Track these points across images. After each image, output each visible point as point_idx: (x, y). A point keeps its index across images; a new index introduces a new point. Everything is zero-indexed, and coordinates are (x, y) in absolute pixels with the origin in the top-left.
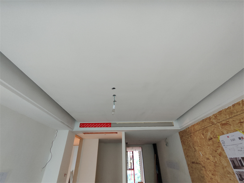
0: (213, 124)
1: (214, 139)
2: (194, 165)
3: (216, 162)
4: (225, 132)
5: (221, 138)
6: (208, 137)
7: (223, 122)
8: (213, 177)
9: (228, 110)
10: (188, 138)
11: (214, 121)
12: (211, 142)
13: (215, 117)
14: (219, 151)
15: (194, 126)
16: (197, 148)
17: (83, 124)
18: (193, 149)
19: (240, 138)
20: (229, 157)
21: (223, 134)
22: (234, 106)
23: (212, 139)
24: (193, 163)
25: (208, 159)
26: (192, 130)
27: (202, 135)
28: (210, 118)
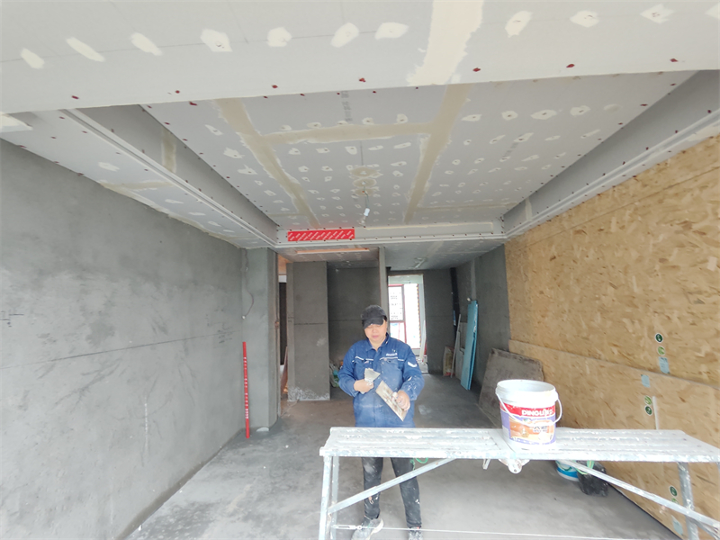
0: (563, 230)
1: (557, 259)
3: (551, 298)
6: (550, 255)
8: (542, 319)
11: (566, 224)
12: (552, 263)
13: (569, 216)
14: (559, 279)
17: (295, 234)
18: (524, 277)
23: (555, 258)
25: (542, 293)
26: (529, 240)
27: (542, 251)
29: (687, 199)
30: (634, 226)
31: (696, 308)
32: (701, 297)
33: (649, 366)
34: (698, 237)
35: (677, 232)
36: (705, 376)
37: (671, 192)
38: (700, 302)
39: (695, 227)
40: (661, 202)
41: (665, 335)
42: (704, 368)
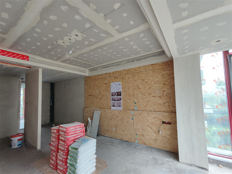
0: (111, 76)
1: (108, 84)
2: (90, 96)
3: (104, 94)
4: (114, 81)
5: (112, 84)
6: (105, 83)
7: (116, 77)
8: (99, 101)
9: (120, 72)
10: (92, 82)
11: (112, 75)
12: (106, 85)
13: (113, 73)
14: (107, 90)
15: (98, 75)
16: (95, 88)
18: (93, 88)
19: (119, 85)
20: (111, 92)
21: (113, 82)
22: (123, 70)
24: (89, 95)
25: (101, 93)
26: (96, 78)
27: (102, 81)
28: (110, 73)
29: (144, 75)
30: (131, 79)
31: (144, 97)
32: (145, 94)
33: (132, 109)
34: (145, 83)
35: (141, 81)
36: (144, 110)
37: (141, 73)
38: (144, 95)
39: (145, 81)
40: (138, 75)
41: (137, 102)
42: (144, 108)
